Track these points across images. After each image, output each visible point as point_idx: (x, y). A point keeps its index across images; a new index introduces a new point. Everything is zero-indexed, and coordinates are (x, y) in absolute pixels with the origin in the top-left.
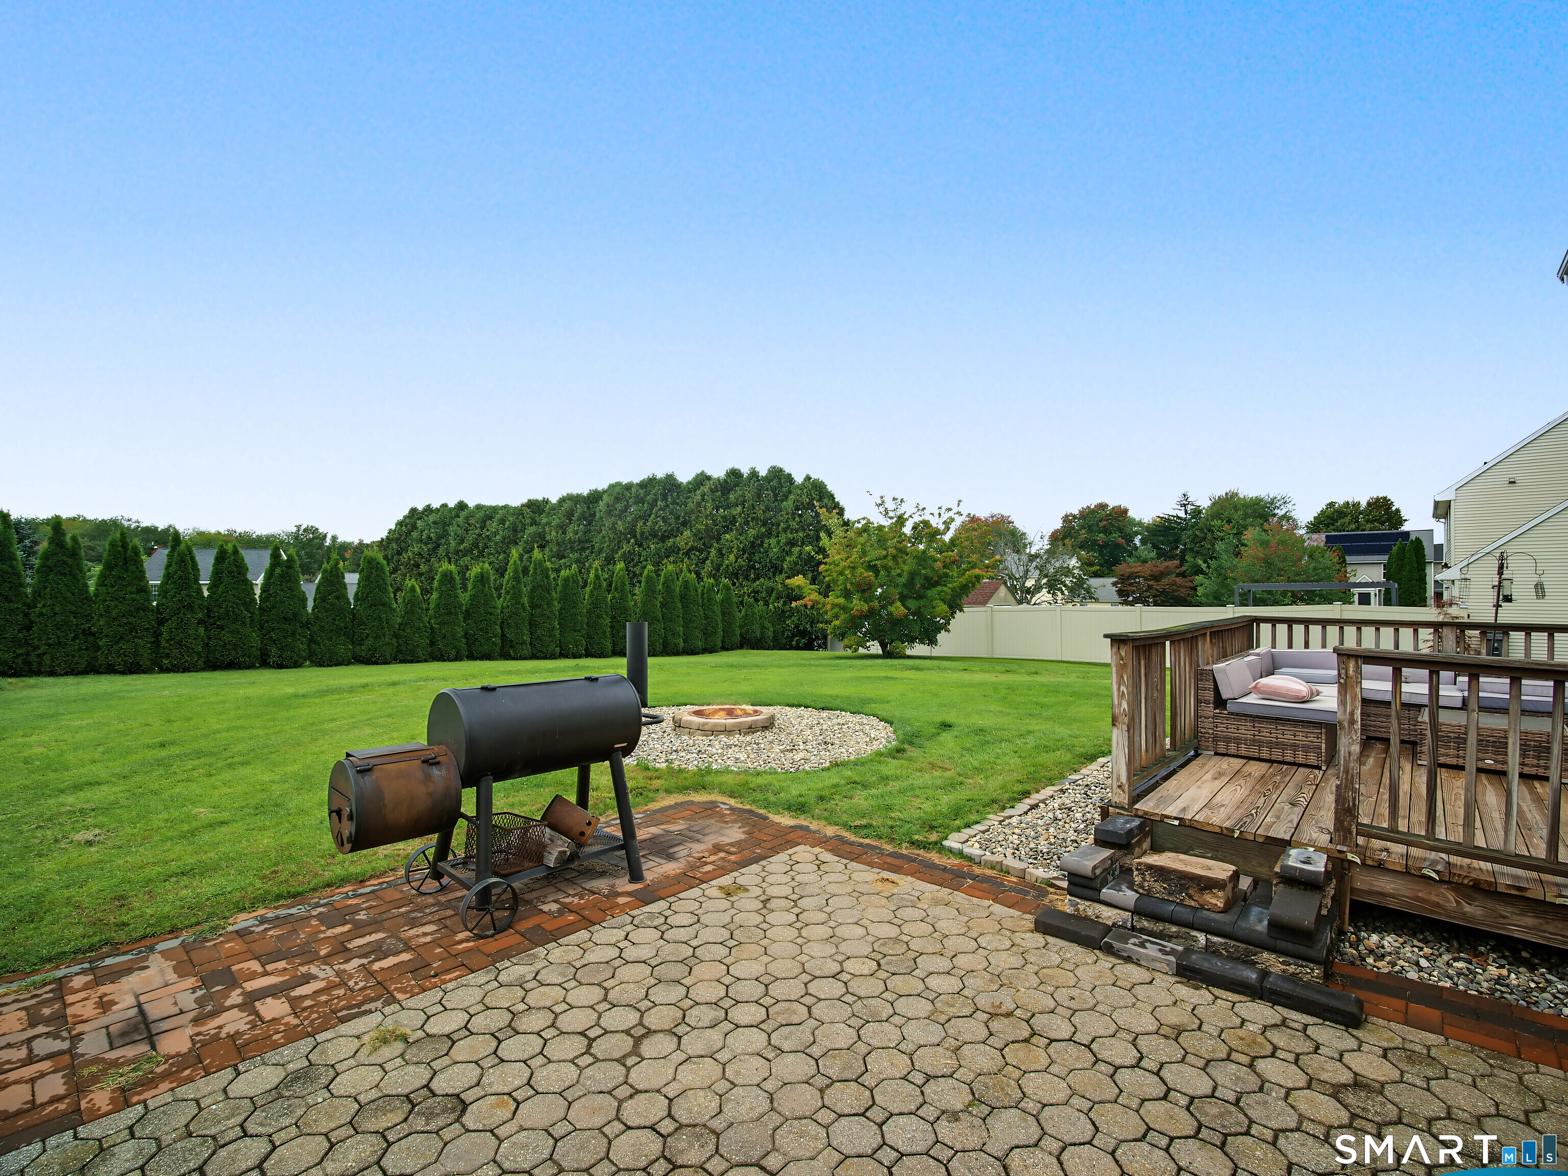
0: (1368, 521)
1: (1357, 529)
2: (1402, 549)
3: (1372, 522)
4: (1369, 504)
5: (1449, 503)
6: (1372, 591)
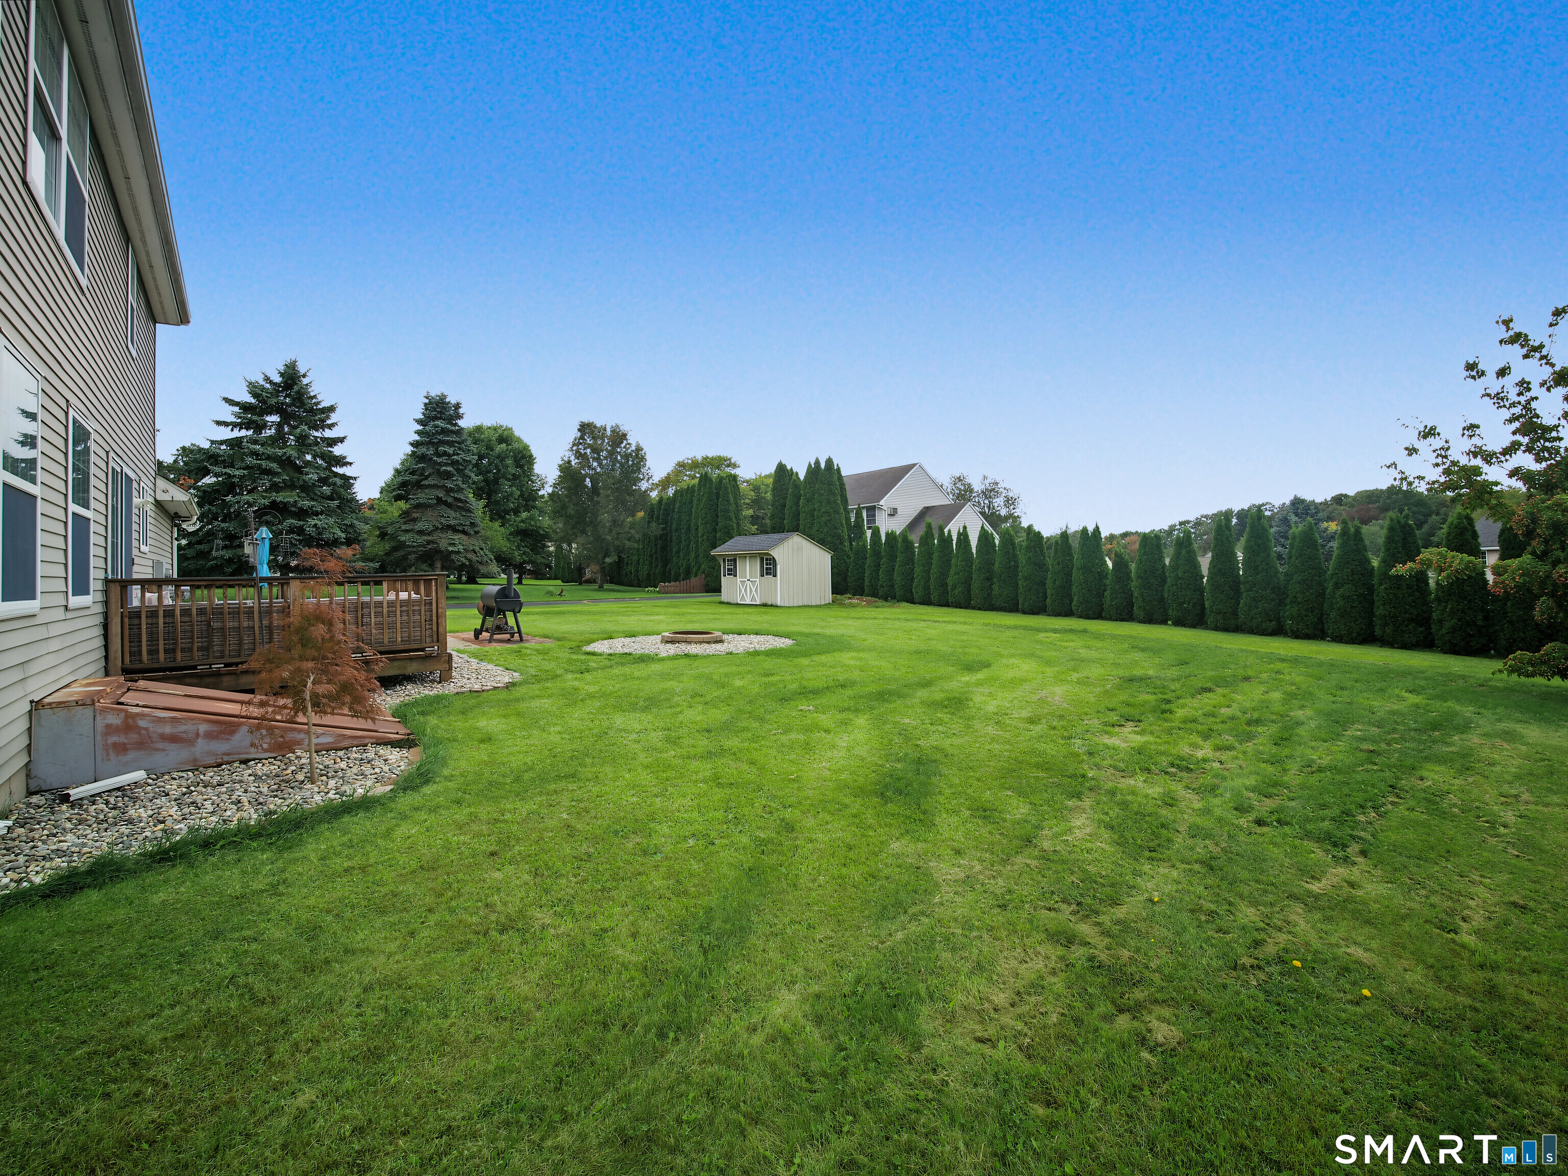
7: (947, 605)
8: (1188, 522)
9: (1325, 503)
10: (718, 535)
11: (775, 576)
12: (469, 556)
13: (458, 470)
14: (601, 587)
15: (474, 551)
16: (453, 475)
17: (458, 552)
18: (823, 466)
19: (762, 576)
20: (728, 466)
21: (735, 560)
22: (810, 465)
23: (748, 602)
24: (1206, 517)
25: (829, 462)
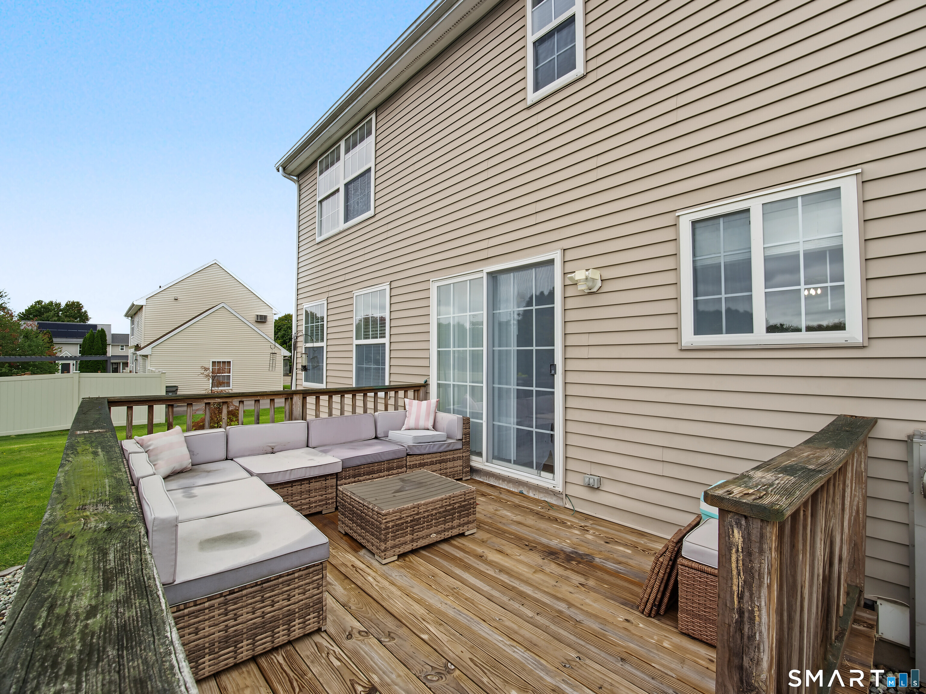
0: (66, 316)
1: (59, 320)
2: (93, 335)
3: (69, 317)
4: (67, 305)
5: (142, 307)
6: (71, 362)
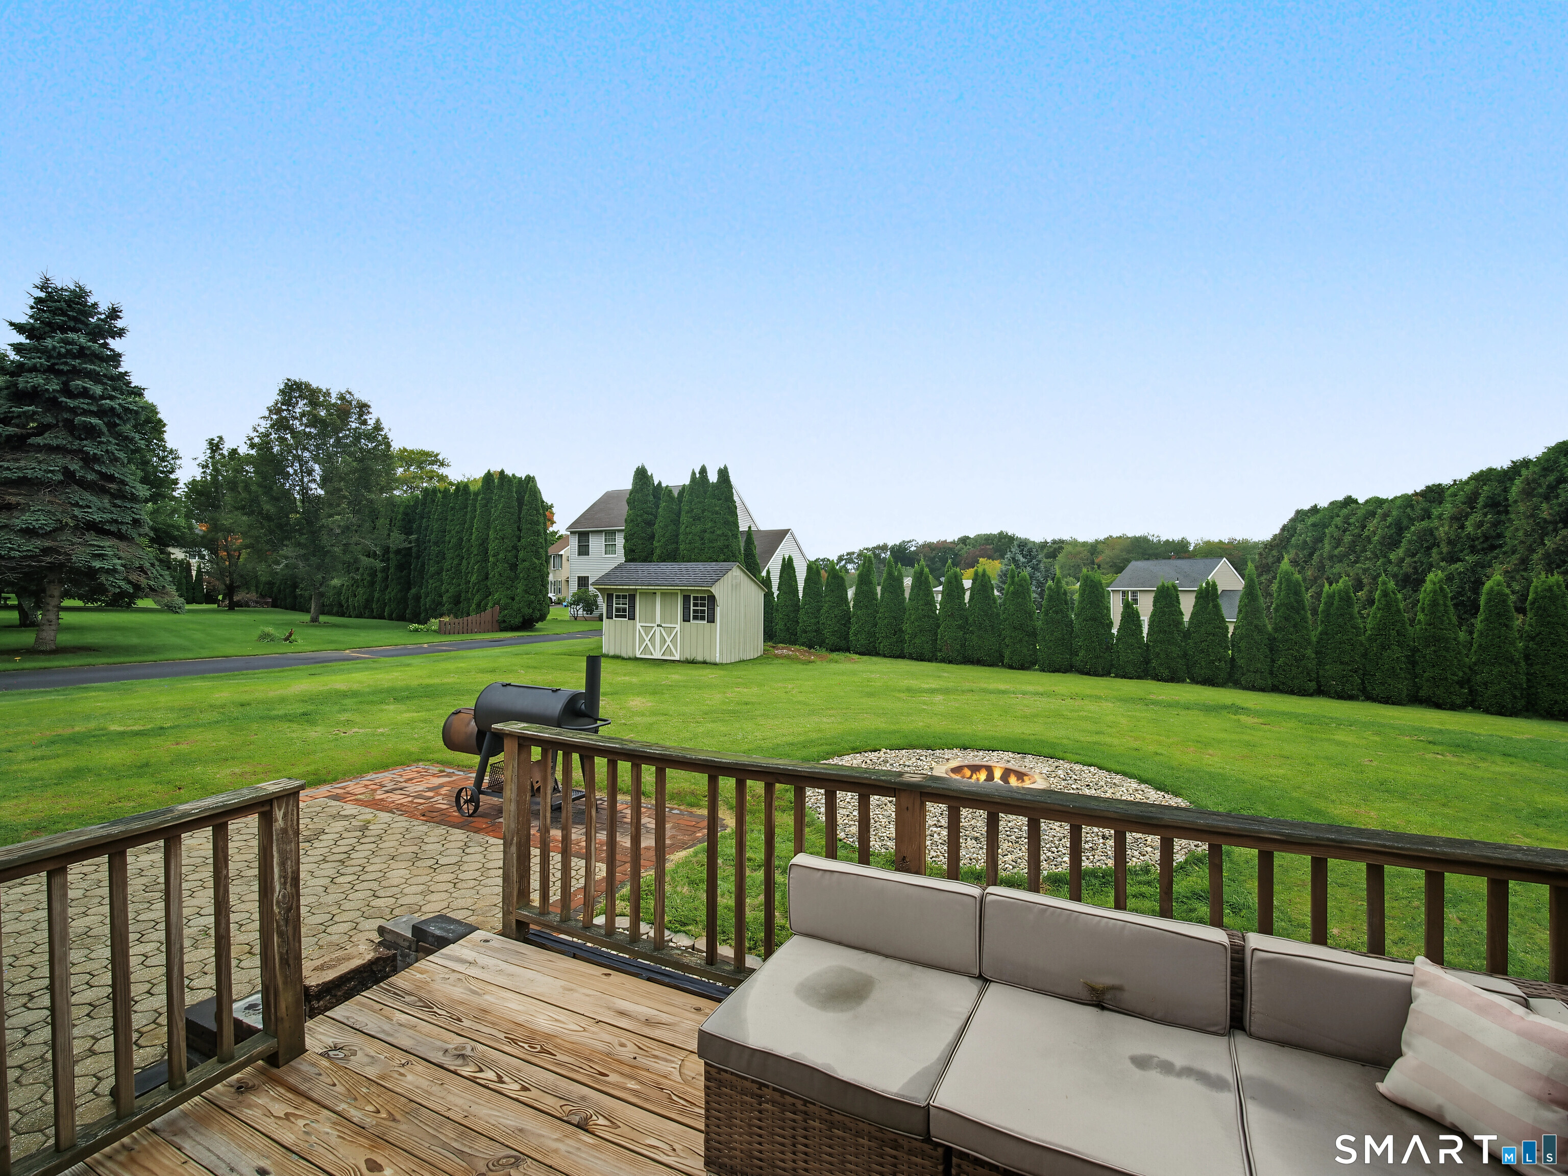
7: (901, 656)
8: (853, 553)
9: (953, 543)
10: (521, 555)
11: (712, 620)
12: (134, 577)
13: (111, 426)
14: (314, 620)
15: (141, 569)
16: (100, 434)
17: (114, 571)
18: (713, 477)
19: (686, 619)
20: (433, 463)
21: (632, 598)
22: (694, 473)
23: (657, 655)
24: (867, 549)
25: (724, 474)
